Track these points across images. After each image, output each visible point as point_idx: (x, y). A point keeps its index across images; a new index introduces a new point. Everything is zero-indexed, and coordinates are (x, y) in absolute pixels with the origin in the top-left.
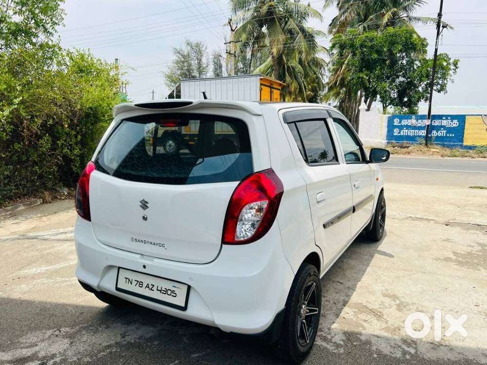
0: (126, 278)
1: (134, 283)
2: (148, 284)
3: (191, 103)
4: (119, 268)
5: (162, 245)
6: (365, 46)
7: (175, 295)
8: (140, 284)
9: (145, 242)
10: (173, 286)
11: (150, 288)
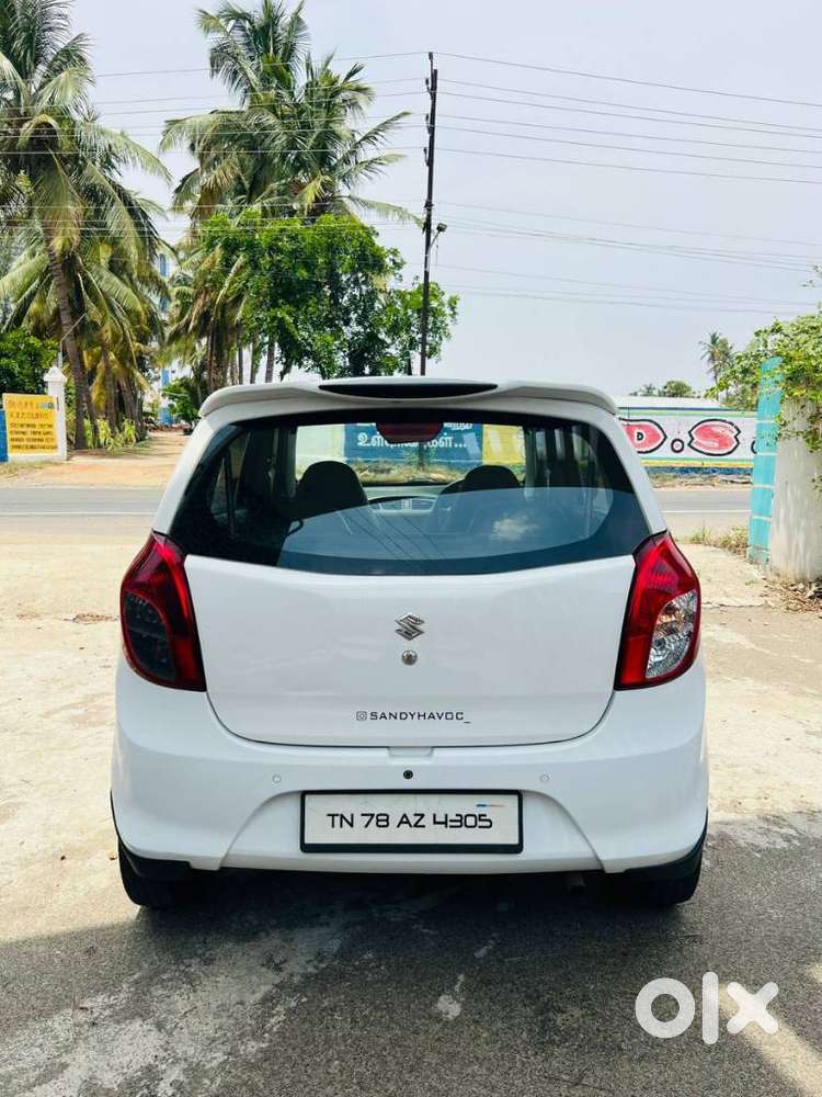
0: (333, 816)
1: (360, 821)
2: (405, 816)
3: (495, 387)
4: (304, 794)
5: (459, 716)
6: (280, 251)
7: (488, 824)
8: (378, 820)
9: (403, 716)
10: (479, 806)
11: (413, 822)
